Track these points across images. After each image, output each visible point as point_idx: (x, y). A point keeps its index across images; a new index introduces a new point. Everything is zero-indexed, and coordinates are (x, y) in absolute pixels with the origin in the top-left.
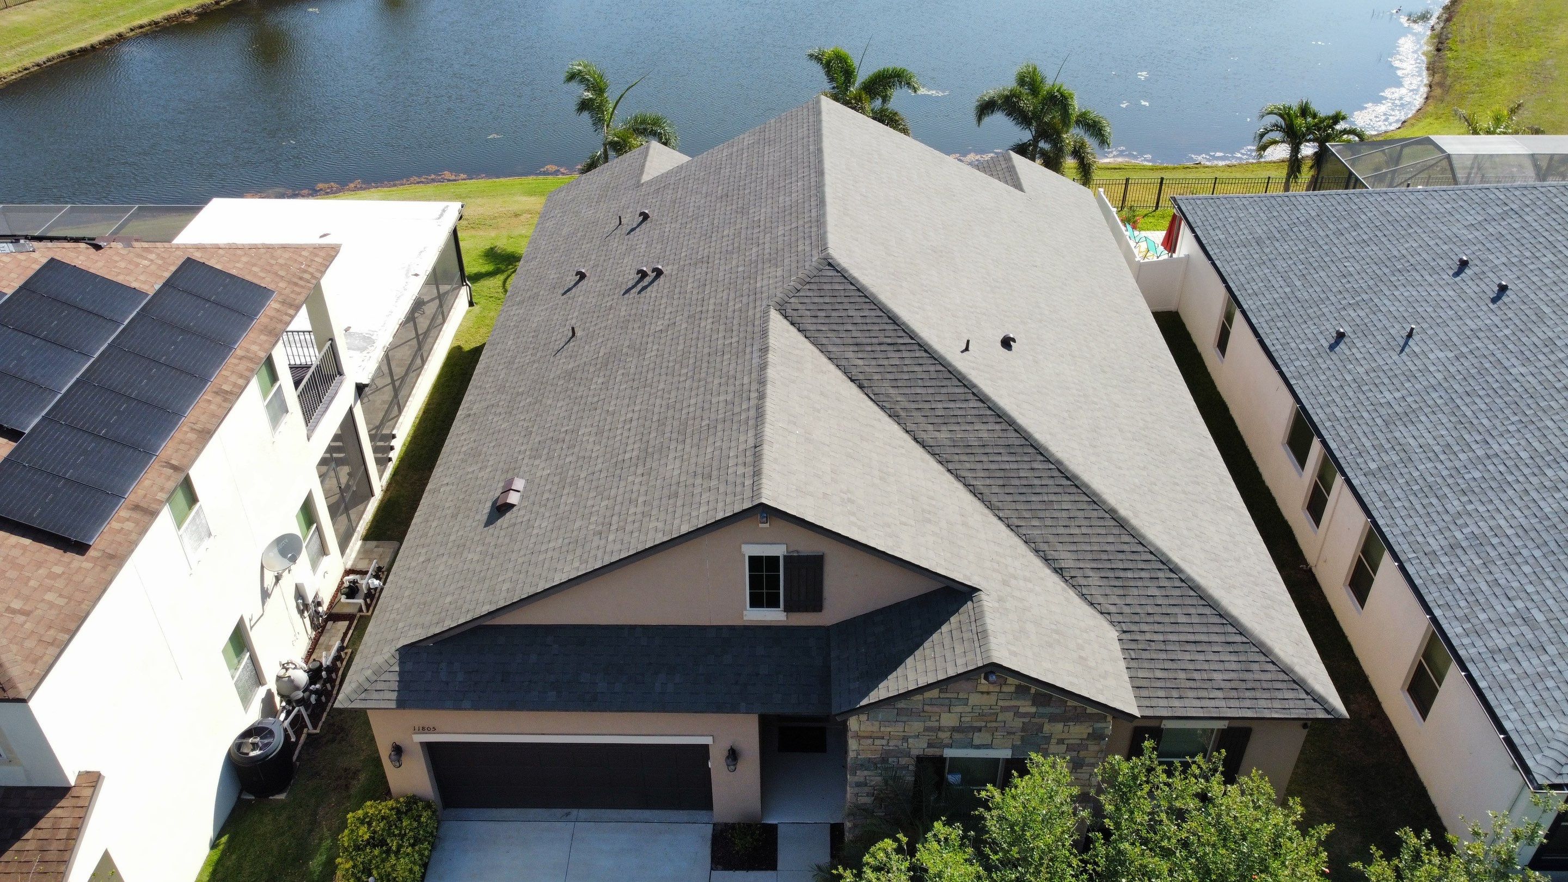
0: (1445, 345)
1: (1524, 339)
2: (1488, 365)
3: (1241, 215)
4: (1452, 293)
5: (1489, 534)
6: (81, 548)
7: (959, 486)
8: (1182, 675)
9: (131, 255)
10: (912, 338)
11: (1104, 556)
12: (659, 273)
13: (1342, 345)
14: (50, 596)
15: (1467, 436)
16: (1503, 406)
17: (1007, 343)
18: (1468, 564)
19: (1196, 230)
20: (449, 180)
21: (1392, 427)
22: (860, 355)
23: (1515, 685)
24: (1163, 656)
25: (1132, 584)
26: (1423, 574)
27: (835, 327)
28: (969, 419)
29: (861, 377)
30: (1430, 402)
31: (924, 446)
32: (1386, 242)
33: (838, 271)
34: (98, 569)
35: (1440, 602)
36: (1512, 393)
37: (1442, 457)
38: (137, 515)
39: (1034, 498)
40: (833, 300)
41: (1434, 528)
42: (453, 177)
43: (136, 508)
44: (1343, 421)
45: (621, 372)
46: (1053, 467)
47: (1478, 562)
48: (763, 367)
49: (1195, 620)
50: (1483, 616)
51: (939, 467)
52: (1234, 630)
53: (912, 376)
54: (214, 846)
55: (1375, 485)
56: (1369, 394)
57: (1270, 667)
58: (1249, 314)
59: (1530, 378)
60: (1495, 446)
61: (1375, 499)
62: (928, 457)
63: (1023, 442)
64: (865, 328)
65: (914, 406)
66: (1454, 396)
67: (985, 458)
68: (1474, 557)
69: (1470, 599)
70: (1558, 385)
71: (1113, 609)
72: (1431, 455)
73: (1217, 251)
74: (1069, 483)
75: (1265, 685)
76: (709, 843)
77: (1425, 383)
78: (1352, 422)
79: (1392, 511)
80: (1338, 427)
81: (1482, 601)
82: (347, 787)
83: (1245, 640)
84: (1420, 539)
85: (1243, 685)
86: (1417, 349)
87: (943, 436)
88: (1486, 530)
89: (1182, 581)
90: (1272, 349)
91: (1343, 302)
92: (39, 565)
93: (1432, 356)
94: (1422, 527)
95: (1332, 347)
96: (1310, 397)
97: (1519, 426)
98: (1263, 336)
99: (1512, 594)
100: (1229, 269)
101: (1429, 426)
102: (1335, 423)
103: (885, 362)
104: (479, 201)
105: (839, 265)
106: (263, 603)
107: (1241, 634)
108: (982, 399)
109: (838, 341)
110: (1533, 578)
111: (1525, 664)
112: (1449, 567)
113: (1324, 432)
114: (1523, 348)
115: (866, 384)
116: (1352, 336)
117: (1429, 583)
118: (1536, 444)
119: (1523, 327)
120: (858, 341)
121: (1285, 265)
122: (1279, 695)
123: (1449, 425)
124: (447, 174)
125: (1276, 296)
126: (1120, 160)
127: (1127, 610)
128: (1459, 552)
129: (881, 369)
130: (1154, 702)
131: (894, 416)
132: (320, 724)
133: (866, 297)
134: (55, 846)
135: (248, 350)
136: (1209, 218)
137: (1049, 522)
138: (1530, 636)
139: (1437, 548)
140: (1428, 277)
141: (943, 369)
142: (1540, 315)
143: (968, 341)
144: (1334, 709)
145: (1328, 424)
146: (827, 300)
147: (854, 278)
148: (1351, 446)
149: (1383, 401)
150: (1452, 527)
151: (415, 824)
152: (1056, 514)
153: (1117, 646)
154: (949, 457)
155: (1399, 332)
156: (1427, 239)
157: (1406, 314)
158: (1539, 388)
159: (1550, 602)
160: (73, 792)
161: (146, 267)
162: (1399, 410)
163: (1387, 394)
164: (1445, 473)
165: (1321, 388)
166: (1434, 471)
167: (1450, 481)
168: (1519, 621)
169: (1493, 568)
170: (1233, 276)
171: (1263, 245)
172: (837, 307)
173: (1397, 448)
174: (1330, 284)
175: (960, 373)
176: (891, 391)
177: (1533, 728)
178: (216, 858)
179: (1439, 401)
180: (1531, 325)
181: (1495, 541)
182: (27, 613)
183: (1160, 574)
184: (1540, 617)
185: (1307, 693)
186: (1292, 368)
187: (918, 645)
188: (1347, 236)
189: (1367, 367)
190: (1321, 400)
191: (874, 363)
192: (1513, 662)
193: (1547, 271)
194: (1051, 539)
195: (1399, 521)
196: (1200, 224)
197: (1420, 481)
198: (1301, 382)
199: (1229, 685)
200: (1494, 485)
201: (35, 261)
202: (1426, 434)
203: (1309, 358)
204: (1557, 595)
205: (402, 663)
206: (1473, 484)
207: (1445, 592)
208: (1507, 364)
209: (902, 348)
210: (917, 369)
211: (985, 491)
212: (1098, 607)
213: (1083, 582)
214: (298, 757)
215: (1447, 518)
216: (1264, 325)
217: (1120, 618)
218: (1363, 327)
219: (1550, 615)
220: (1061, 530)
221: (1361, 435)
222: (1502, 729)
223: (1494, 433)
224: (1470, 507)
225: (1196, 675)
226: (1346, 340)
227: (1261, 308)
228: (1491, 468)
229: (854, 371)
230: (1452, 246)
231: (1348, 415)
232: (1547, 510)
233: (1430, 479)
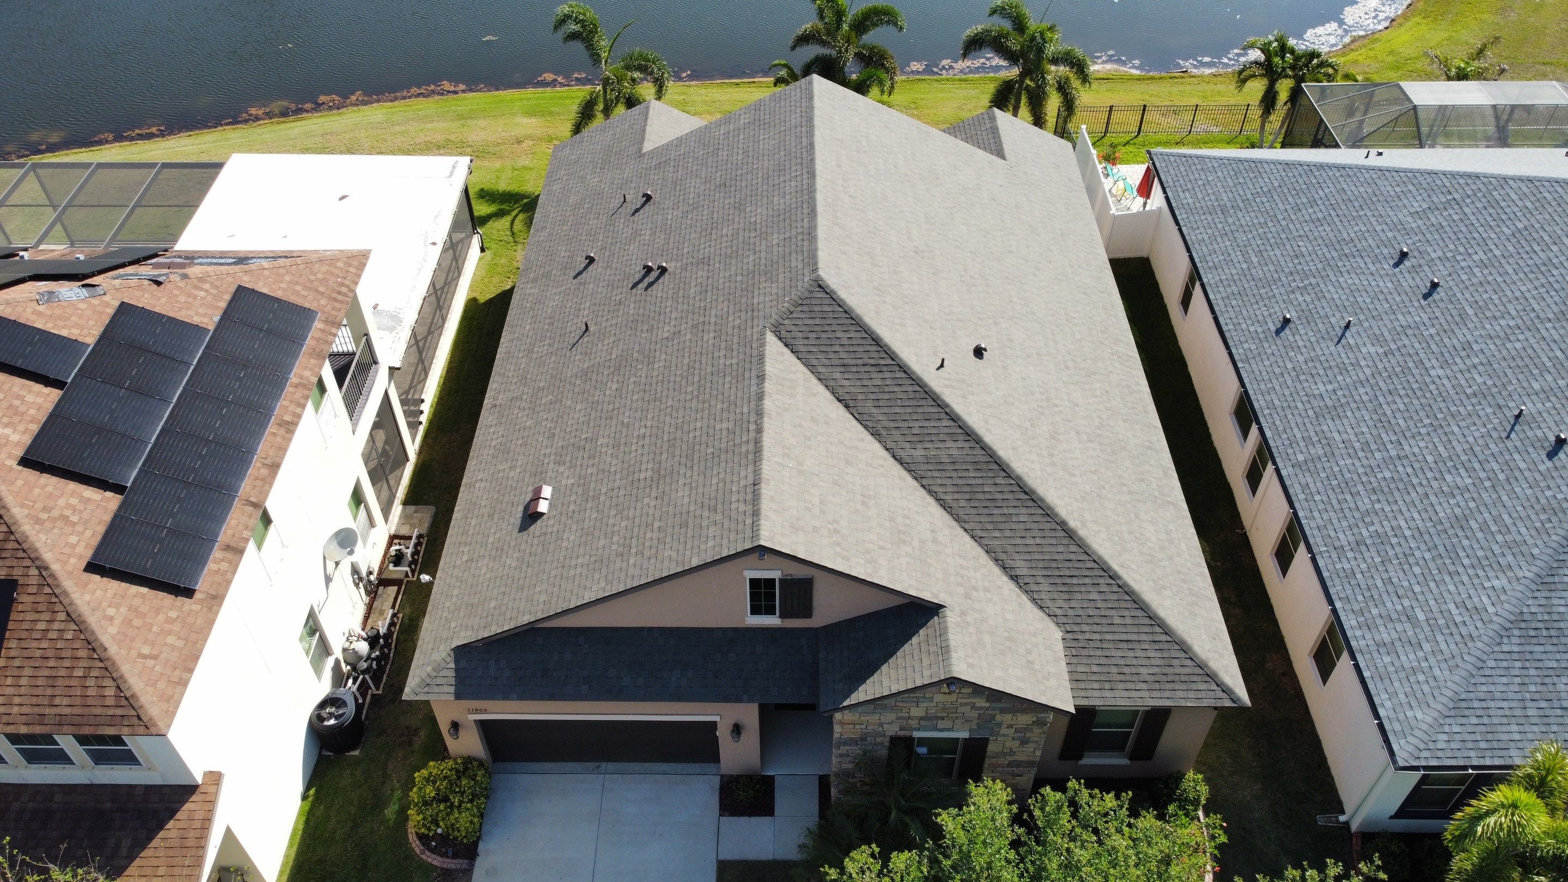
0: (1378, 340)
1: (1446, 340)
2: (1411, 364)
3: (1210, 178)
4: (1389, 285)
5: (1390, 534)
6: (189, 593)
7: (930, 500)
8: (1114, 670)
9: (189, 287)
10: (893, 360)
11: (1054, 565)
12: (663, 270)
13: (1287, 331)
14: (170, 640)
15: (1384, 435)
16: (1418, 407)
17: (979, 352)
18: (1370, 561)
19: (1168, 190)
20: (449, 92)
21: (1321, 419)
22: (846, 377)
23: (1393, 676)
24: (1099, 653)
25: (1076, 589)
26: (1331, 567)
27: (824, 348)
28: (942, 437)
29: (847, 397)
30: (1357, 398)
31: (900, 462)
32: (1338, 223)
33: (827, 293)
34: (205, 609)
35: (1342, 595)
36: (1428, 395)
37: (1361, 454)
38: (229, 555)
39: (996, 511)
40: (823, 322)
41: (1345, 524)
42: (452, 89)
43: (228, 548)
44: (1279, 410)
45: (632, 379)
46: (1013, 482)
47: (1378, 560)
48: (760, 397)
49: (1128, 621)
50: (1375, 611)
51: (915, 483)
52: (1161, 631)
53: (892, 396)
54: (304, 797)
55: (1300, 476)
56: (1306, 385)
57: (1189, 662)
58: (1208, 288)
59: (1445, 381)
60: (1407, 447)
61: (1299, 491)
62: (904, 473)
63: (989, 459)
64: (851, 349)
65: (893, 425)
66: (1378, 393)
67: (954, 474)
68: (1375, 554)
69: (1367, 594)
70: (1469, 391)
71: (1059, 612)
72: (1351, 451)
73: (1185, 216)
74: (1027, 497)
75: (1183, 678)
76: (717, 793)
77: (1355, 378)
78: (1288, 412)
79: (1312, 503)
80: (1275, 416)
81: (1376, 597)
82: (410, 743)
83: (1169, 639)
84: (1332, 533)
85: (1165, 678)
86: (1352, 341)
87: (919, 453)
88: (1388, 529)
89: (1120, 586)
90: (1225, 328)
91: (1293, 284)
92: (158, 611)
93: (1364, 350)
94: (1335, 521)
95: (1278, 332)
96: (1254, 382)
97: (1430, 429)
98: (1218, 313)
99: (1401, 592)
100: (1194, 238)
101: (1353, 421)
102: (1273, 411)
103: (868, 383)
104: (482, 123)
105: (828, 286)
106: (327, 588)
107: (1166, 633)
108: (954, 418)
109: (827, 362)
110: (1421, 579)
111: (1403, 658)
112: (1353, 563)
113: (1262, 420)
114: (1444, 350)
115: (851, 403)
116: (1298, 322)
117: (1334, 576)
118: (1441, 449)
119: (1446, 327)
120: (846, 361)
121: (1244, 239)
122: (1194, 686)
123: (1370, 423)
124: (447, 85)
125: (1234, 271)
126: (1109, 66)
127: (1071, 612)
128: (1363, 548)
129: (865, 390)
130: (1089, 693)
131: (875, 434)
132: (382, 686)
133: (852, 318)
134: (192, 834)
135: (301, 377)
136: (1181, 179)
137: (1008, 534)
138: (1410, 633)
139: (1345, 543)
140: (1370, 266)
141: (918, 388)
142: (1463, 315)
143: (943, 360)
144: (1239, 699)
145: (1266, 412)
146: (817, 322)
147: (842, 300)
148: (1284, 436)
149: (1316, 392)
150: (1361, 524)
151: (472, 783)
152: (1014, 526)
153: (1060, 646)
154: (922, 473)
155: (1337, 321)
156: (1375, 223)
157: (1346, 304)
158: (1452, 392)
159: (1432, 603)
160: (201, 789)
161: (203, 298)
162: (1330, 403)
163: (1320, 386)
164: (1361, 470)
165: (1264, 373)
166: (1351, 468)
167: (1364, 479)
168: (1404, 618)
169: (1390, 568)
170: (1196, 246)
171: (1226, 213)
172: (827, 328)
173: (1324, 441)
174: (1283, 263)
175: (935, 394)
176: (874, 411)
177: (1401, 717)
178: (307, 808)
179: (1365, 398)
180: (1453, 326)
181: (1394, 541)
182: (155, 658)
183: (1101, 581)
184: (1421, 616)
185: (1218, 685)
186: (1241, 351)
187: (892, 653)
188: (1304, 211)
189: (1306, 355)
190: (1263, 387)
191: (858, 383)
192: (1394, 655)
193: (1476, 270)
194: (1010, 549)
195: (1316, 514)
196: (1171, 184)
197: (1339, 477)
198: (1247, 366)
199: (1153, 678)
200: (1401, 486)
201: (107, 305)
202: (1349, 430)
203: (1257, 341)
204: (1438, 597)
205: (457, 661)
206: (1383, 483)
207: (1347, 586)
208: (1428, 365)
209: (884, 369)
210: (896, 389)
211: (954, 504)
212: (1047, 610)
213: (1034, 588)
214: (366, 716)
215: (1357, 515)
216: (1221, 303)
217: (1065, 620)
218: (1307, 313)
219: (1429, 615)
220: (1018, 541)
221: (1293, 425)
222: (1377, 716)
223: (1408, 434)
224: (1377, 506)
225: (1126, 670)
226: (1291, 325)
227: (1219, 284)
228: (1400, 469)
229: (841, 391)
230: (1396, 233)
231: (1285, 405)
232: (1442, 515)
233: (1347, 476)
